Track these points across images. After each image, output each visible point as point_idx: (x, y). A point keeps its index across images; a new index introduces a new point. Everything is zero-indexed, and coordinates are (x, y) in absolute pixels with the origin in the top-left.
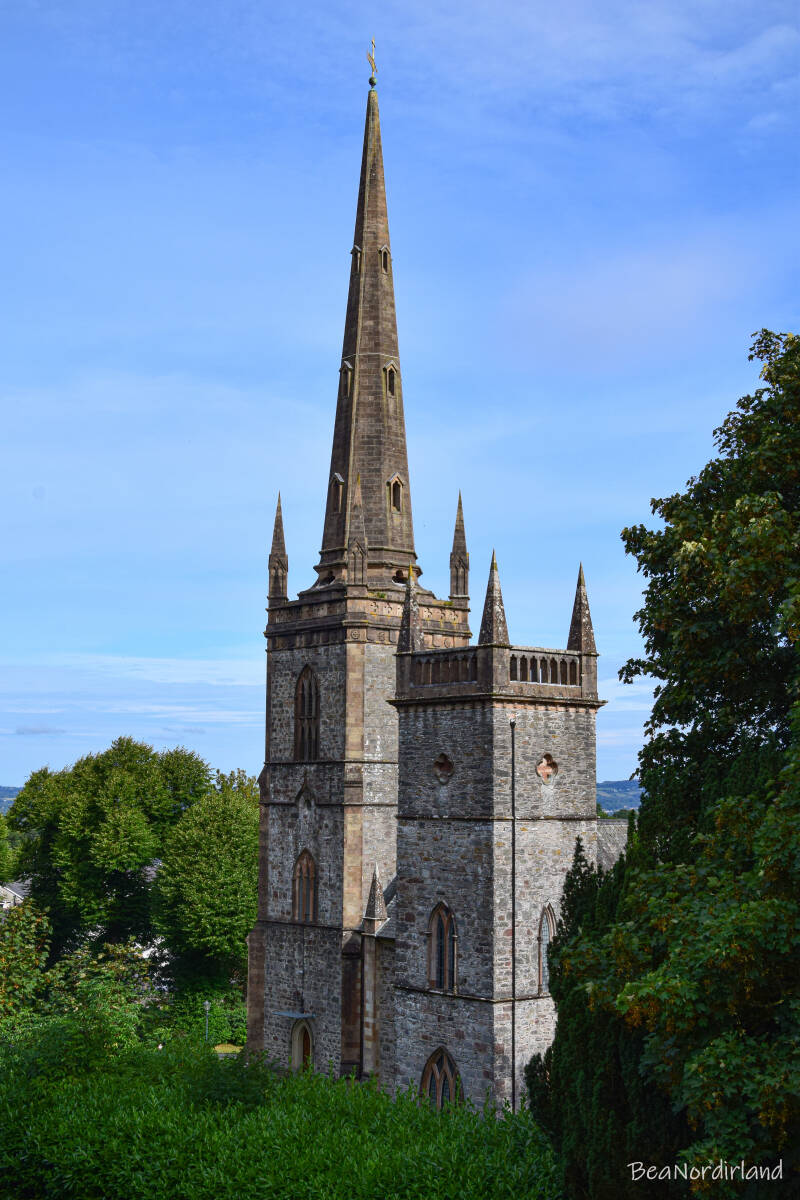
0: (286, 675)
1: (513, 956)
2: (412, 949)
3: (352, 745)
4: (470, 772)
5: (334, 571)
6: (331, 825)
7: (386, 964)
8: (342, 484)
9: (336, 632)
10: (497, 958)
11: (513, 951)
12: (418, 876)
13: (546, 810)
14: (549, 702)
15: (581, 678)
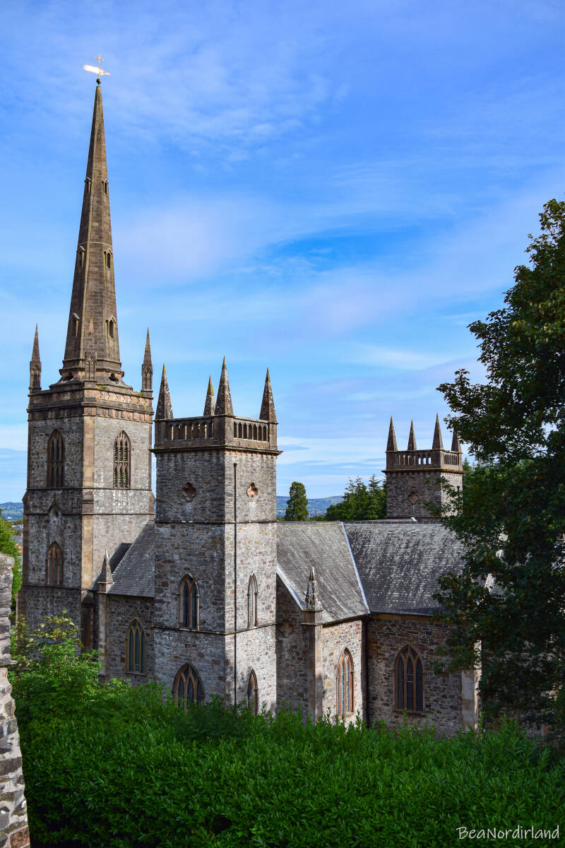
0: (41, 435)
1: (235, 606)
2: (166, 604)
3: (87, 478)
4: (208, 494)
5: (73, 372)
6: (72, 526)
7: (113, 610)
8: (78, 320)
9: (77, 409)
10: (227, 607)
11: (235, 602)
12: (171, 558)
13: (252, 517)
14: (253, 451)
15: (269, 437)
